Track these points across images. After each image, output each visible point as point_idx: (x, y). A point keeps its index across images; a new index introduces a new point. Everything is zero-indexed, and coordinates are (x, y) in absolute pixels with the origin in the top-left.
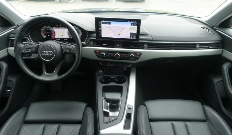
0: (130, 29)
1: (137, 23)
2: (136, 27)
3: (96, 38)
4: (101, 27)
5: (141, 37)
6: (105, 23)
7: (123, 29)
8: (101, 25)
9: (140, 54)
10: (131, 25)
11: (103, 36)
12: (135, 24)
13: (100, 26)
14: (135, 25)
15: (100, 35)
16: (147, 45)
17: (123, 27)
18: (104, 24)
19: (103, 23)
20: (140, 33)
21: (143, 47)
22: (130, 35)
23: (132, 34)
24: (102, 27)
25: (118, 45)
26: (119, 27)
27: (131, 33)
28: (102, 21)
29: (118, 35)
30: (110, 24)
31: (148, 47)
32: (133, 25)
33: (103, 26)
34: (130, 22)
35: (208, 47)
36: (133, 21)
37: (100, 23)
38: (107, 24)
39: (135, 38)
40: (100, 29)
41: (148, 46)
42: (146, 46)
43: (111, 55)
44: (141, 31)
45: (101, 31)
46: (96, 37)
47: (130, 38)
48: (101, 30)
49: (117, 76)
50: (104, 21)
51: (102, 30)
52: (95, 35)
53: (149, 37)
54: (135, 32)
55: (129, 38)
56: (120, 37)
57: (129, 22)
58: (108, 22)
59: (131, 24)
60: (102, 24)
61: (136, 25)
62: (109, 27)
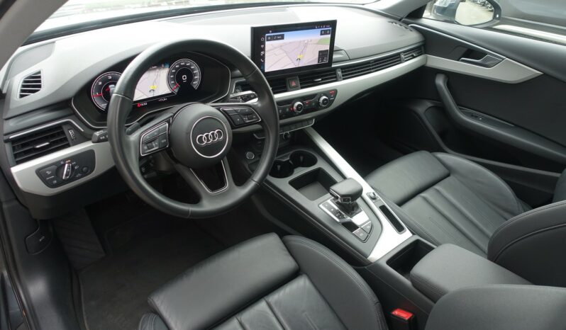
0: (319, 43)
1: (331, 28)
2: (329, 36)
4: (263, 49)
5: (335, 56)
6: (273, 38)
7: (306, 45)
8: (264, 44)
9: (335, 92)
10: (321, 34)
11: (267, 70)
12: (328, 32)
13: (262, 46)
14: (327, 34)
15: (262, 67)
16: (340, 70)
17: (306, 42)
18: (270, 40)
19: (269, 38)
22: (317, 56)
23: (322, 54)
24: (267, 49)
26: (300, 42)
27: (320, 52)
28: (267, 35)
29: (297, 60)
30: (282, 37)
31: (343, 76)
32: (324, 34)
34: (320, 28)
35: (412, 56)
36: (324, 26)
37: (262, 39)
38: (277, 39)
39: (326, 61)
40: (263, 53)
41: (342, 72)
42: (339, 73)
43: (286, 108)
44: (337, 44)
45: (264, 59)
47: (318, 62)
48: (264, 55)
49: (291, 152)
50: (272, 32)
51: (266, 55)
53: (341, 54)
54: (327, 48)
55: (316, 63)
56: (300, 65)
57: (318, 28)
58: (279, 35)
59: (321, 31)
60: (268, 40)
61: (329, 34)
62: (281, 46)
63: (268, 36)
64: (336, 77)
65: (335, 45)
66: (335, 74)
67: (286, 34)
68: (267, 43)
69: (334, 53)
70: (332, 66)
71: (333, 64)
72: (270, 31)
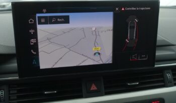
3: (20, 76)
4: (35, 36)
5: (159, 53)
6: (49, 21)
8: (36, 29)
11: (43, 66)
13: (32, 31)
15: (34, 62)
16: (170, 71)
18: (46, 23)
19: (43, 20)
20: (158, 44)
21: (163, 81)
25: (93, 88)
28: (38, 15)
29: (95, 54)
30: (66, 20)
33: (43, 30)
38: (57, 22)
39: (144, 57)
40: (33, 41)
42: (169, 76)
45: (36, 49)
46: (20, 71)
48: (36, 44)
50: (47, 12)
52: (14, 65)
58: (60, 17)
60: (40, 23)
63: (40, 18)
66: (162, 76)
67: (72, 16)
68: (40, 27)
69: (157, 48)
70: (156, 66)
71: (156, 63)
72: (44, 10)
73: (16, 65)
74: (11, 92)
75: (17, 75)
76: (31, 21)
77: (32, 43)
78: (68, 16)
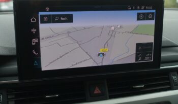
0: (135, 32)
1: (154, 11)
2: (153, 22)
3: (20, 79)
4: (37, 35)
7: (113, 34)
8: (38, 28)
10: (139, 19)
11: (44, 68)
12: (150, 16)
13: (34, 30)
14: (148, 19)
15: (36, 64)
16: (176, 73)
17: (113, 28)
19: (46, 19)
20: (163, 44)
22: (135, 52)
23: (141, 49)
24: (42, 34)
25: (97, 91)
26: (103, 28)
27: (138, 45)
29: (99, 55)
32: (144, 19)
33: (45, 29)
34: (136, 9)
36: (143, 7)
38: (60, 21)
39: (150, 59)
40: (35, 41)
42: (175, 78)
44: (166, 37)
46: (20, 74)
47: (137, 60)
48: (38, 44)
50: (50, 11)
51: (42, 44)
52: (14, 67)
54: (151, 39)
55: (133, 60)
56: (105, 64)
57: (132, 9)
59: (139, 14)
60: (43, 22)
61: (152, 19)
62: (68, 33)
63: (42, 16)
64: (169, 84)
65: (164, 36)
66: (168, 79)
67: (76, 14)
68: (42, 27)
69: (162, 49)
70: (161, 68)
71: (161, 65)
72: (47, 9)
73: (16, 67)
74: (9, 97)
75: (17, 77)
76: (33, 20)
77: (34, 42)
78: (72, 15)
